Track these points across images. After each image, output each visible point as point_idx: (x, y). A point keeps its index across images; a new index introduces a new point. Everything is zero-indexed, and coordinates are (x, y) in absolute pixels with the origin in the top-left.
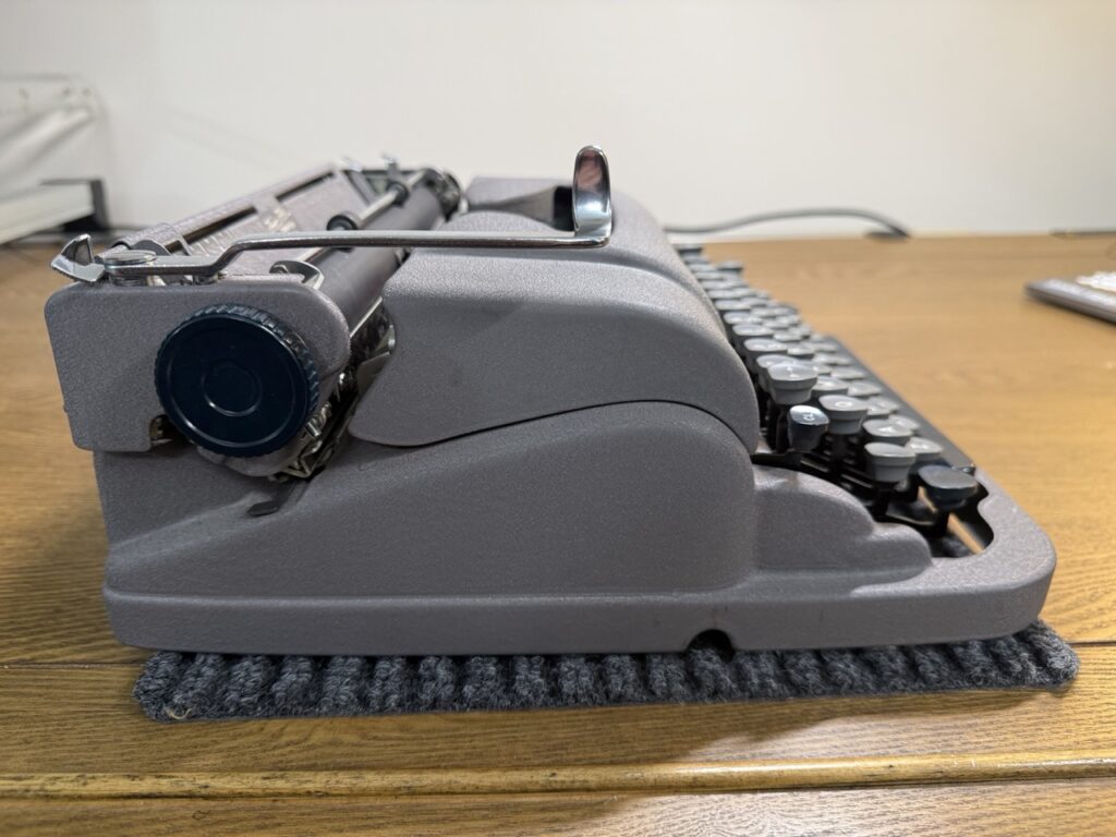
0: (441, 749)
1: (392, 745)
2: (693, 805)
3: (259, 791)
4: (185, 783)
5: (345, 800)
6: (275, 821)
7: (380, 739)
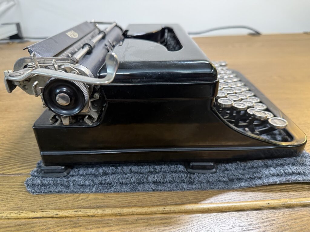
0: (129, 200)
1: (114, 199)
2: (208, 217)
3: (74, 216)
4: (51, 214)
5: (100, 218)
6: (79, 225)
7: (110, 197)
